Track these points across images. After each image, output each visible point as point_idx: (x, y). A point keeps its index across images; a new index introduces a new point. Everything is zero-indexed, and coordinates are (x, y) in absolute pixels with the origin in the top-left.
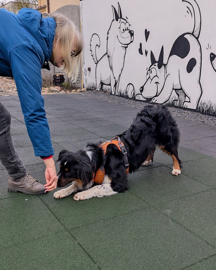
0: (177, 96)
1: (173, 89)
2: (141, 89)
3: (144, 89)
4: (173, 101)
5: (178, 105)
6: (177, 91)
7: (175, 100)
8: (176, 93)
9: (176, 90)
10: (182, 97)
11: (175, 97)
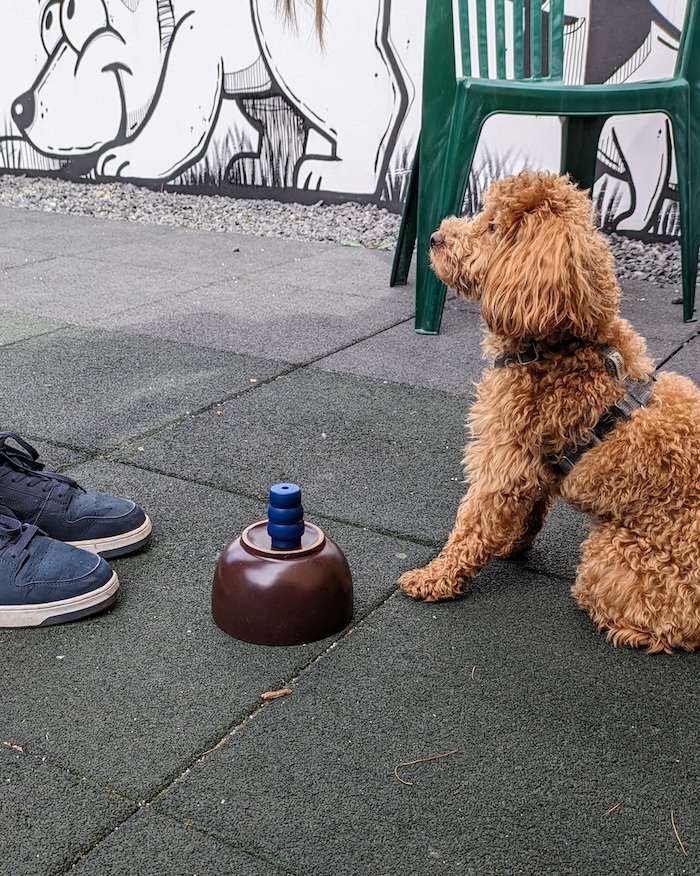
0: (253, 135)
1: (224, 94)
2: (19, 109)
3: (39, 110)
4: (233, 161)
5: (264, 181)
6: (250, 102)
7: (241, 156)
8: (247, 116)
9: (241, 98)
10: (282, 133)
11: (243, 139)
